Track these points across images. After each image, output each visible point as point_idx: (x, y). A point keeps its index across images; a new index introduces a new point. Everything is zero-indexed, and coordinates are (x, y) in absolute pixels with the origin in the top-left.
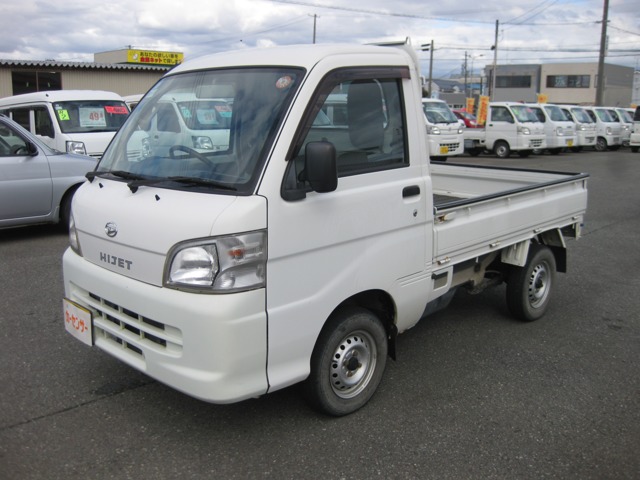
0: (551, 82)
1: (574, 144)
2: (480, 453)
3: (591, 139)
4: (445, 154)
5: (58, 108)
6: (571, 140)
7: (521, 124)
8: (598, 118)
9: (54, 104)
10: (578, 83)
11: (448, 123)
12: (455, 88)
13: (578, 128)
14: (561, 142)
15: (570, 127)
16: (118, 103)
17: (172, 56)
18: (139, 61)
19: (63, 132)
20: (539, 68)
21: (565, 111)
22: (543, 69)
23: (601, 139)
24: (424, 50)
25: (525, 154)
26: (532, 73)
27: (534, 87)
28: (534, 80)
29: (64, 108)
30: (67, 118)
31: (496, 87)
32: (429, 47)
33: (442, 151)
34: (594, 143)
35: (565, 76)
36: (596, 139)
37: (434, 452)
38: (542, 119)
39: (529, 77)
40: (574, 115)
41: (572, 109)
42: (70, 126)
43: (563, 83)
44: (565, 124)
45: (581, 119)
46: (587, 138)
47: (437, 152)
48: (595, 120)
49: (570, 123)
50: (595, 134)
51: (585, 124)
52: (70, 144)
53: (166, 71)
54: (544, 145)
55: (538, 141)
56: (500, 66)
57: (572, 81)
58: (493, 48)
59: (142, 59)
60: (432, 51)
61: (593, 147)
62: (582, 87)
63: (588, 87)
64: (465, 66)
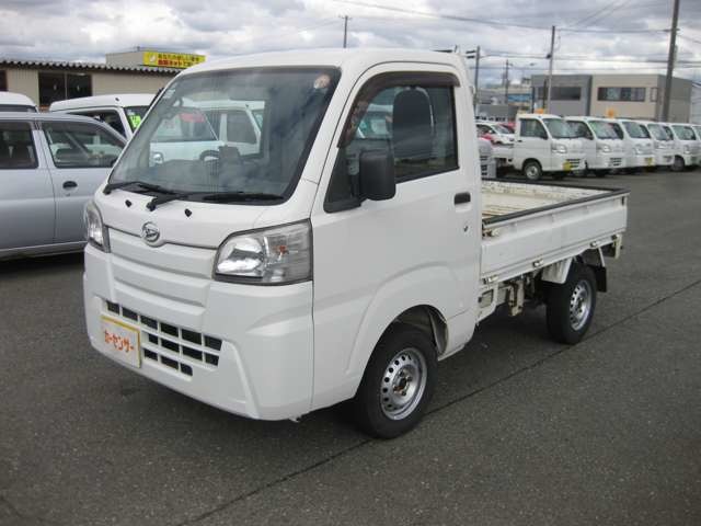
0: (603, 94)
1: (653, 163)
3: (669, 158)
5: (131, 113)
6: (650, 159)
7: (600, 141)
8: (675, 136)
9: (126, 109)
10: (633, 96)
12: (494, 99)
13: (656, 147)
14: (640, 162)
15: (649, 145)
17: (193, 59)
18: (156, 63)
20: (590, 79)
21: (642, 127)
22: (594, 80)
23: (678, 158)
24: (469, 57)
26: (583, 85)
27: (584, 100)
28: (584, 92)
29: (137, 114)
31: (552, 99)
32: (474, 54)
34: (672, 162)
35: (617, 89)
36: (673, 158)
38: (620, 135)
39: (579, 89)
40: (651, 131)
41: (649, 125)
43: (617, 96)
44: (644, 142)
45: (658, 135)
46: (665, 157)
48: (672, 137)
49: (648, 141)
50: (673, 153)
51: (663, 142)
54: (623, 164)
55: (618, 160)
56: (554, 77)
57: (626, 94)
58: (549, 56)
59: (160, 62)
60: (478, 59)
62: (636, 100)
63: (643, 100)
64: (505, 76)
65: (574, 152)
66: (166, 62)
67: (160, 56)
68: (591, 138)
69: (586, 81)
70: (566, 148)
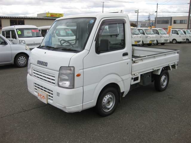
0: (175, 22)
2: (113, 136)
3: (184, 39)
4: (136, 44)
5: (18, 30)
8: (187, 33)
9: (16, 29)
10: (183, 22)
11: (137, 35)
16: (36, 29)
17: (60, 15)
18: (50, 16)
19: (19, 37)
22: (172, 18)
23: (187, 39)
24: (136, 12)
25: (163, 44)
26: (169, 20)
27: (170, 24)
28: (170, 21)
30: (20, 33)
31: (157, 24)
33: (135, 43)
34: (185, 40)
35: (179, 20)
36: (186, 39)
37: (99, 135)
39: (168, 21)
41: (178, 30)
42: (21, 36)
47: (134, 44)
48: (185, 34)
50: (185, 38)
52: (21, 41)
53: (56, 19)
55: (167, 40)
57: (181, 22)
58: (156, 12)
59: (51, 16)
60: (138, 13)
61: (185, 42)
62: (184, 24)
63: (186, 24)
64: (149, 17)
65: (153, 38)
66: (53, 16)
67: (51, 14)
68: (159, 34)
69: (170, 18)
70: (150, 37)
